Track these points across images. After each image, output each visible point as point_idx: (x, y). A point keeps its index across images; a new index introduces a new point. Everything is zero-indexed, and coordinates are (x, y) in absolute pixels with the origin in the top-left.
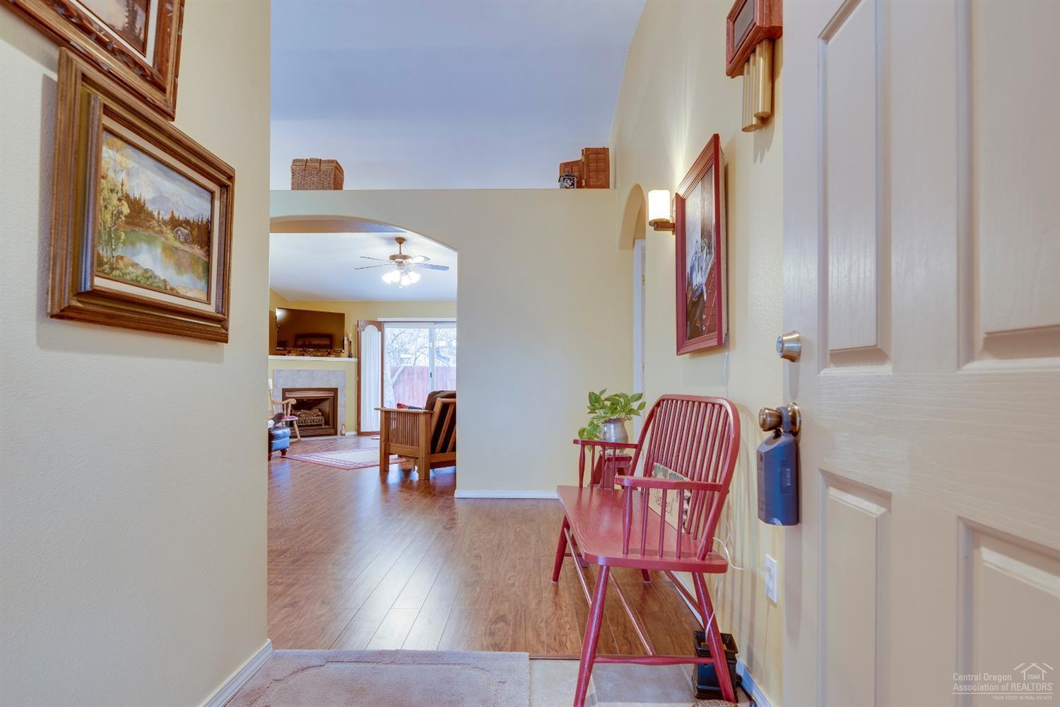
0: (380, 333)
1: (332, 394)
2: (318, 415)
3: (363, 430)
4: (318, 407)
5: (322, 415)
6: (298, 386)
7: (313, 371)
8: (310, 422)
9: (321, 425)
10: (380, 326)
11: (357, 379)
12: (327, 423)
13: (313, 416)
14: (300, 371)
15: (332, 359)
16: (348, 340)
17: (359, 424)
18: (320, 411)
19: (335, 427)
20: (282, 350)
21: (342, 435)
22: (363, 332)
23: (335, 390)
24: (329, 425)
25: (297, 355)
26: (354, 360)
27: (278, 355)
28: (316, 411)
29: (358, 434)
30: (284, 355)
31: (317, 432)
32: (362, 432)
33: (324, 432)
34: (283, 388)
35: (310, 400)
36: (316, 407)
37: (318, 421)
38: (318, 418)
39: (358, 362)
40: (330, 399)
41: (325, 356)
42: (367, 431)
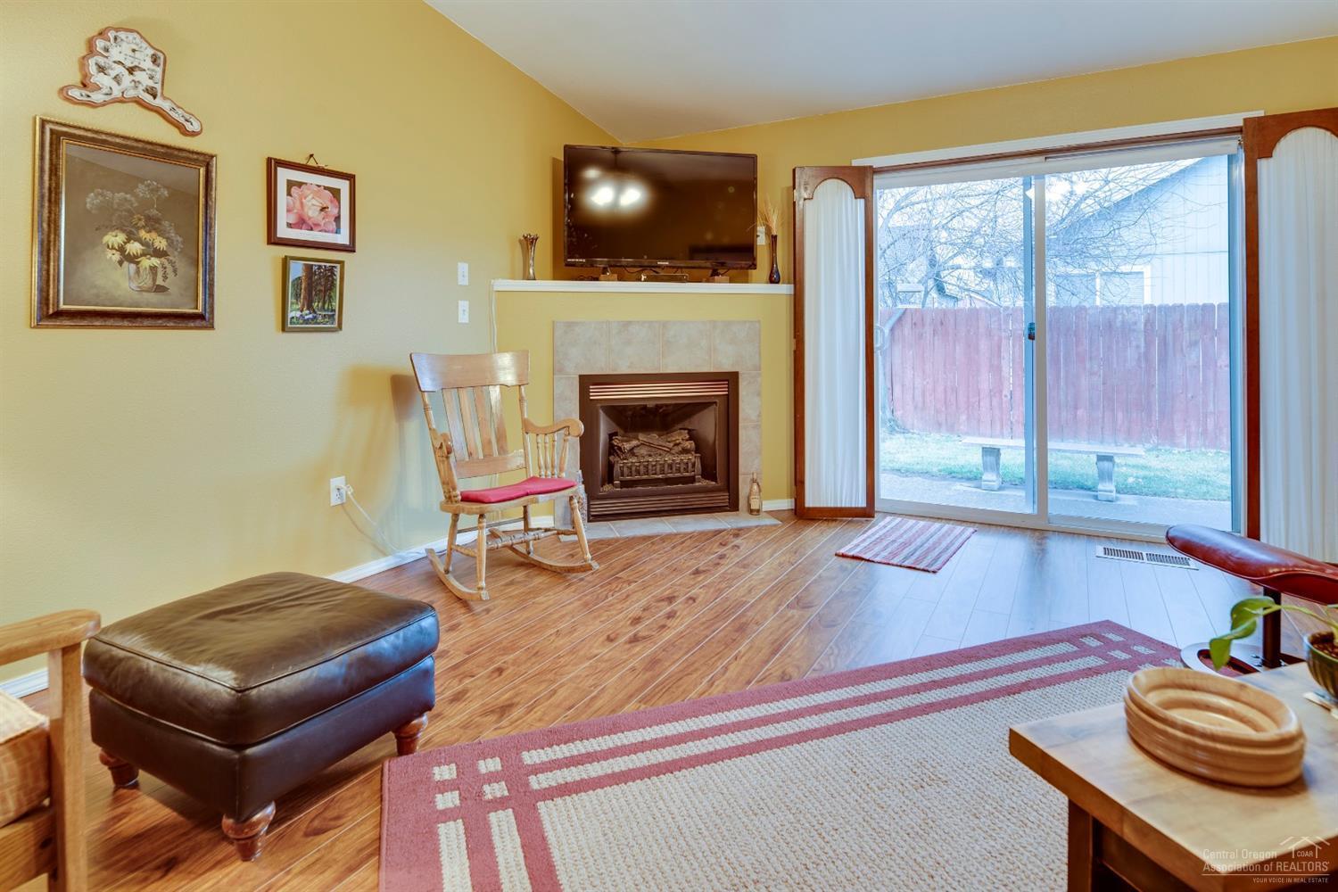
0: (861, 202)
1: (720, 391)
2: (685, 451)
3: (810, 502)
4: (686, 424)
5: (696, 449)
6: (624, 369)
7: (665, 325)
8: (662, 472)
9: (692, 480)
10: (860, 180)
11: (793, 348)
12: (708, 473)
13: (671, 451)
14: (629, 323)
15: (721, 288)
16: (768, 229)
17: (799, 482)
18: (693, 436)
19: (731, 485)
20: (582, 265)
21: (751, 511)
22: (808, 204)
23: (731, 379)
24: (714, 478)
26: (785, 289)
28: (680, 436)
29: (796, 513)
31: (678, 501)
32: (809, 509)
33: (701, 500)
34: (580, 376)
35: (667, 405)
36: (680, 426)
37: (683, 466)
38: (685, 457)
39: (795, 294)
40: (715, 403)
41: (708, 281)
42: (822, 506)
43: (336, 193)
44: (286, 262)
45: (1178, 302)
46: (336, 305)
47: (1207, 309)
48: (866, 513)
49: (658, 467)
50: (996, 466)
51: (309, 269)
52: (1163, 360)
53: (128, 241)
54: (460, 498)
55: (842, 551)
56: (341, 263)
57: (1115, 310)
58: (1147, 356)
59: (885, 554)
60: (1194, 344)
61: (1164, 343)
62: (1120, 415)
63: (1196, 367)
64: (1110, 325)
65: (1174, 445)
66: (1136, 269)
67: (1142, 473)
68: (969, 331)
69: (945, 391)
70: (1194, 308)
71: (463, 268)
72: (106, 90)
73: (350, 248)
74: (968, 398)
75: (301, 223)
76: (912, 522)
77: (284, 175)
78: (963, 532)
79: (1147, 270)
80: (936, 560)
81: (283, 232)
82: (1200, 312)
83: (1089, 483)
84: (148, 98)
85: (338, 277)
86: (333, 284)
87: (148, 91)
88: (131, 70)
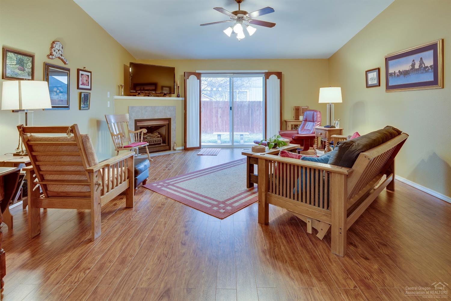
0: (199, 80)
1: (166, 123)
2: (158, 137)
3: (188, 146)
4: (157, 131)
5: (161, 137)
6: (146, 118)
7: (155, 107)
9: (160, 144)
10: (198, 76)
11: (184, 112)
12: (164, 142)
13: (155, 137)
14: (146, 107)
15: (167, 98)
16: (177, 85)
17: (185, 142)
18: (159, 134)
19: (169, 144)
20: (134, 92)
21: (174, 150)
22: (187, 80)
23: (169, 120)
25: (144, 96)
26: (182, 99)
27: (131, 96)
28: (157, 134)
29: (184, 149)
30: (135, 96)
31: (157, 149)
32: (187, 148)
33: (162, 148)
34: (135, 120)
35: (153, 126)
36: (155, 132)
37: (158, 141)
38: (158, 139)
39: (184, 100)
40: (166, 125)
41: (163, 97)
42: (190, 147)
43: (88, 76)
44: (80, 94)
45: (255, 100)
46: (88, 103)
47: (260, 102)
48: (199, 148)
49: (153, 141)
50: (220, 139)
51: (84, 94)
52: (252, 114)
53: (57, 90)
54: (123, 147)
55: (198, 154)
56: (90, 93)
57: (242, 102)
58: (249, 113)
59: (207, 153)
60: (258, 110)
61: (252, 110)
62: (243, 127)
63: (258, 115)
64: (241, 105)
65: (254, 133)
66: (246, 91)
67: (249, 139)
68: (210, 107)
69: (205, 123)
70: (258, 102)
71: (109, 93)
72: (55, 55)
73: (90, 89)
74: (210, 124)
75: (83, 84)
76: (209, 149)
77: (81, 72)
78: (219, 150)
79: (248, 91)
80: (216, 153)
81: (80, 86)
82: (259, 103)
83: (238, 141)
84: (61, 56)
85: (89, 97)
86: (88, 98)
87: (61, 55)
88: (59, 50)
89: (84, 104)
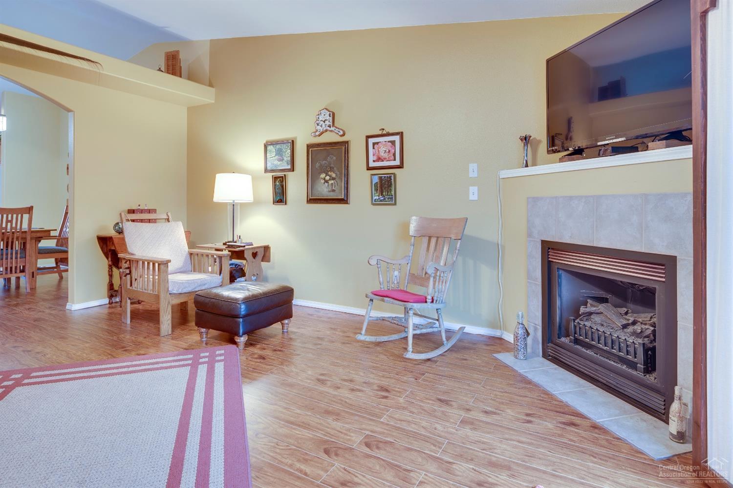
1: (657, 276)
7: (598, 198)
14: (571, 198)
23: (666, 265)
43: (394, 143)
44: (372, 176)
46: (393, 193)
51: (380, 178)
53: (326, 176)
56: (395, 174)
71: (473, 166)
72: (319, 130)
73: (400, 167)
75: (379, 159)
77: (372, 141)
81: (372, 164)
84: (328, 128)
85: (393, 181)
86: (391, 184)
87: (328, 126)
88: (324, 122)
89: (382, 195)
